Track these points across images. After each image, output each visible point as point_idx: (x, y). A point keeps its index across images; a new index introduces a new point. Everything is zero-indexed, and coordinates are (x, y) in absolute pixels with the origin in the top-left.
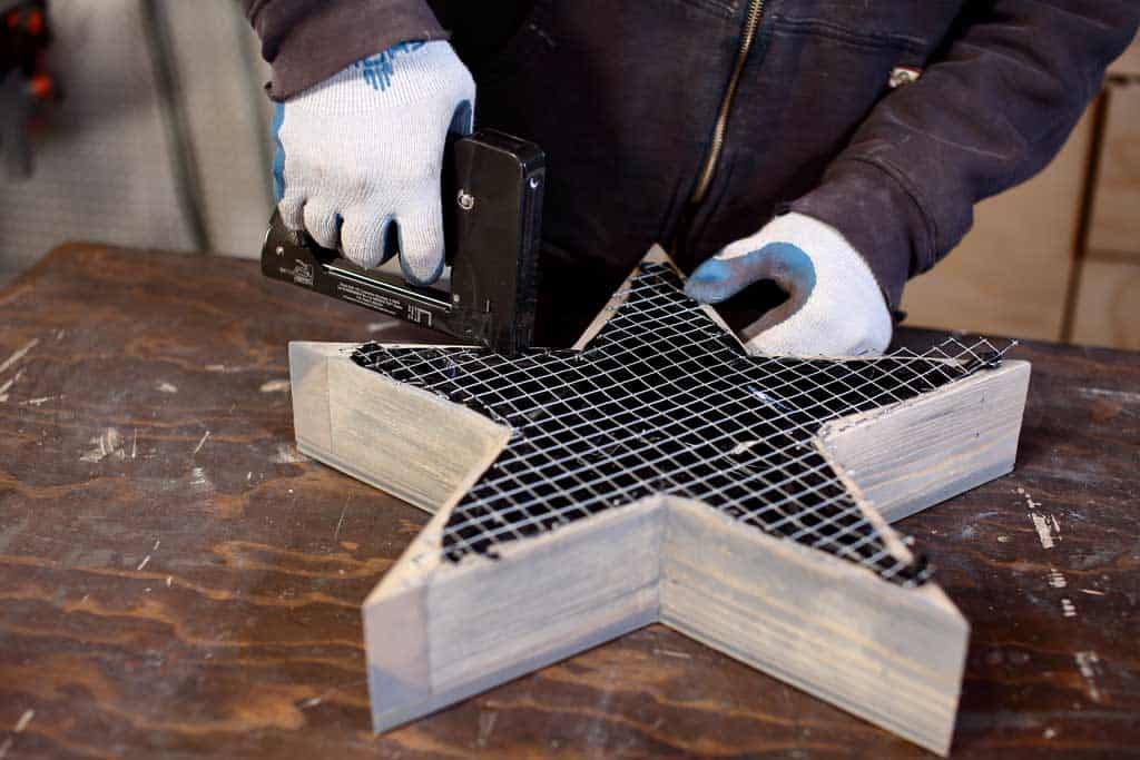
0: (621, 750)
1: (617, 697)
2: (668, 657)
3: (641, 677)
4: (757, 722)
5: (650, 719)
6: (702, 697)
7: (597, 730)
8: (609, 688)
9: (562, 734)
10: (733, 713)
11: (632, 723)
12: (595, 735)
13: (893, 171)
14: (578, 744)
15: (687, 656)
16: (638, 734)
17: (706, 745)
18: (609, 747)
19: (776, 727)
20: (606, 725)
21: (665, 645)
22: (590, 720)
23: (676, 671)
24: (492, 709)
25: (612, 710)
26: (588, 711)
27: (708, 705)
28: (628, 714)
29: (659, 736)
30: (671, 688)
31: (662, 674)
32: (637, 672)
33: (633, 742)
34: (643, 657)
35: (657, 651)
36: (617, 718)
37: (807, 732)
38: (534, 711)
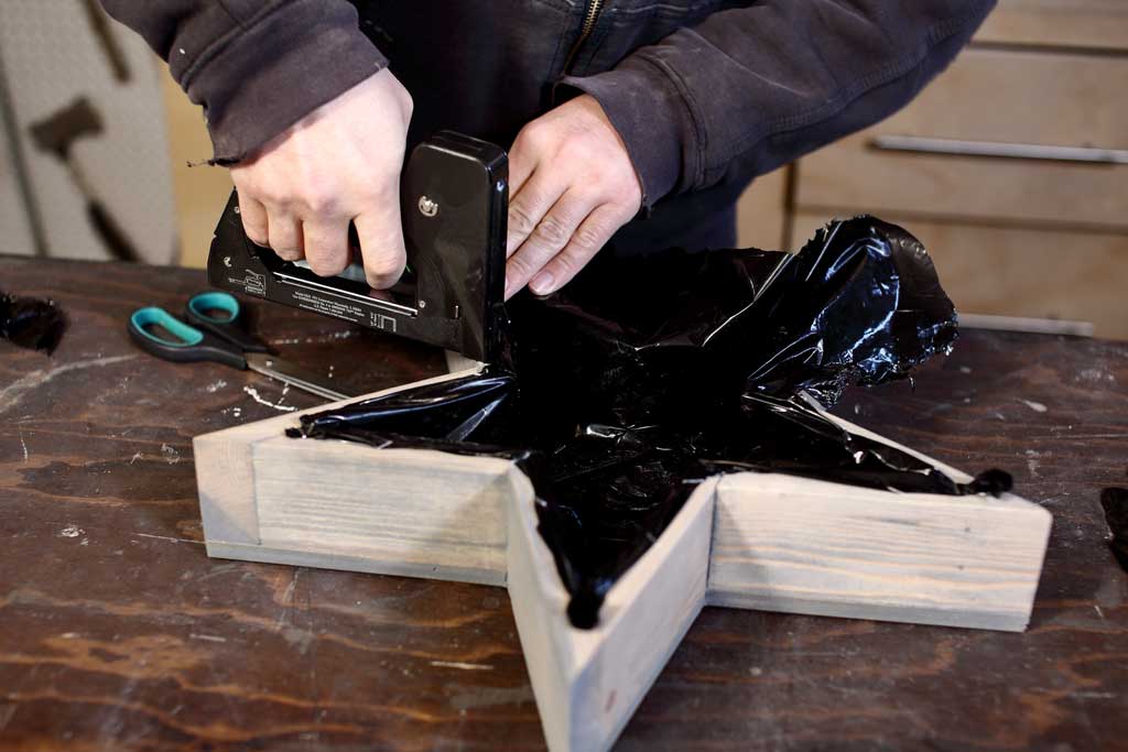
0: (134, 739)
1: (142, 684)
2: (203, 641)
3: (172, 663)
4: (276, 705)
5: (168, 706)
6: (227, 681)
7: (113, 720)
8: (136, 675)
9: (80, 724)
10: (254, 696)
11: (151, 711)
12: (110, 724)
13: (672, 73)
14: (92, 734)
15: (222, 640)
16: (154, 721)
17: (218, 731)
18: (121, 736)
19: (295, 709)
20: (124, 712)
21: (203, 629)
22: (110, 708)
23: (207, 655)
24: (13, 701)
25: (133, 698)
26: (108, 700)
27: (232, 689)
28: (150, 702)
29: (173, 723)
30: (199, 674)
31: (192, 659)
32: (166, 658)
33: (147, 729)
34: (177, 642)
35: (193, 636)
36: (137, 706)
37: (324, 713)
38: (55, 702)
